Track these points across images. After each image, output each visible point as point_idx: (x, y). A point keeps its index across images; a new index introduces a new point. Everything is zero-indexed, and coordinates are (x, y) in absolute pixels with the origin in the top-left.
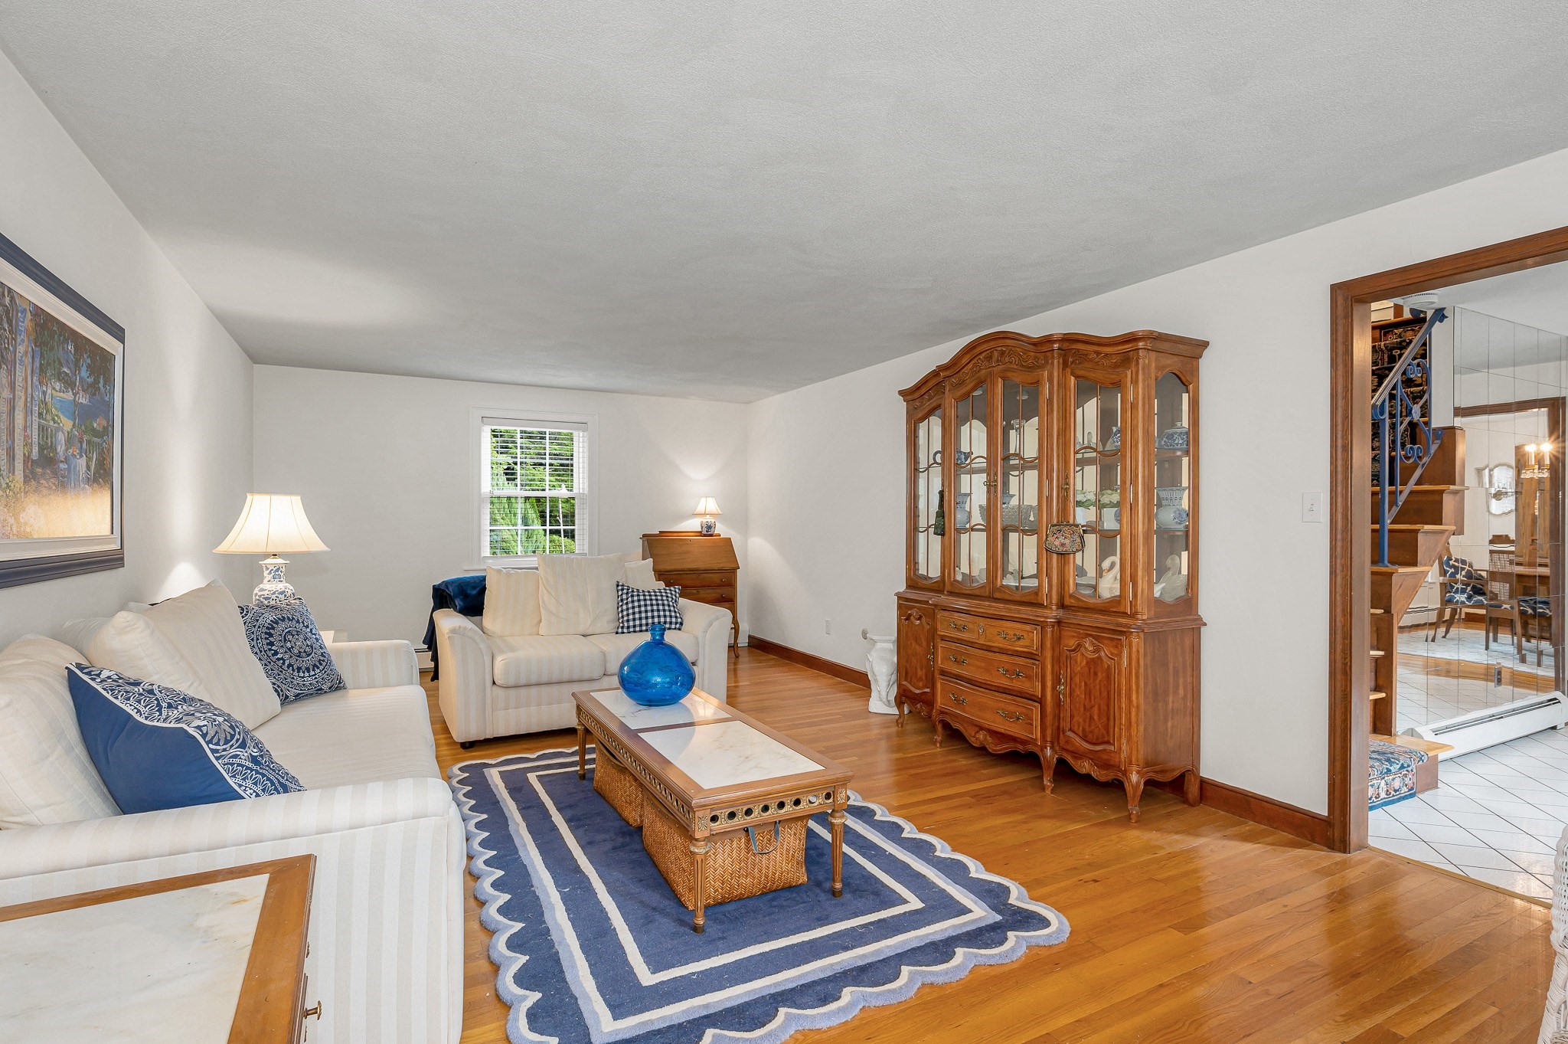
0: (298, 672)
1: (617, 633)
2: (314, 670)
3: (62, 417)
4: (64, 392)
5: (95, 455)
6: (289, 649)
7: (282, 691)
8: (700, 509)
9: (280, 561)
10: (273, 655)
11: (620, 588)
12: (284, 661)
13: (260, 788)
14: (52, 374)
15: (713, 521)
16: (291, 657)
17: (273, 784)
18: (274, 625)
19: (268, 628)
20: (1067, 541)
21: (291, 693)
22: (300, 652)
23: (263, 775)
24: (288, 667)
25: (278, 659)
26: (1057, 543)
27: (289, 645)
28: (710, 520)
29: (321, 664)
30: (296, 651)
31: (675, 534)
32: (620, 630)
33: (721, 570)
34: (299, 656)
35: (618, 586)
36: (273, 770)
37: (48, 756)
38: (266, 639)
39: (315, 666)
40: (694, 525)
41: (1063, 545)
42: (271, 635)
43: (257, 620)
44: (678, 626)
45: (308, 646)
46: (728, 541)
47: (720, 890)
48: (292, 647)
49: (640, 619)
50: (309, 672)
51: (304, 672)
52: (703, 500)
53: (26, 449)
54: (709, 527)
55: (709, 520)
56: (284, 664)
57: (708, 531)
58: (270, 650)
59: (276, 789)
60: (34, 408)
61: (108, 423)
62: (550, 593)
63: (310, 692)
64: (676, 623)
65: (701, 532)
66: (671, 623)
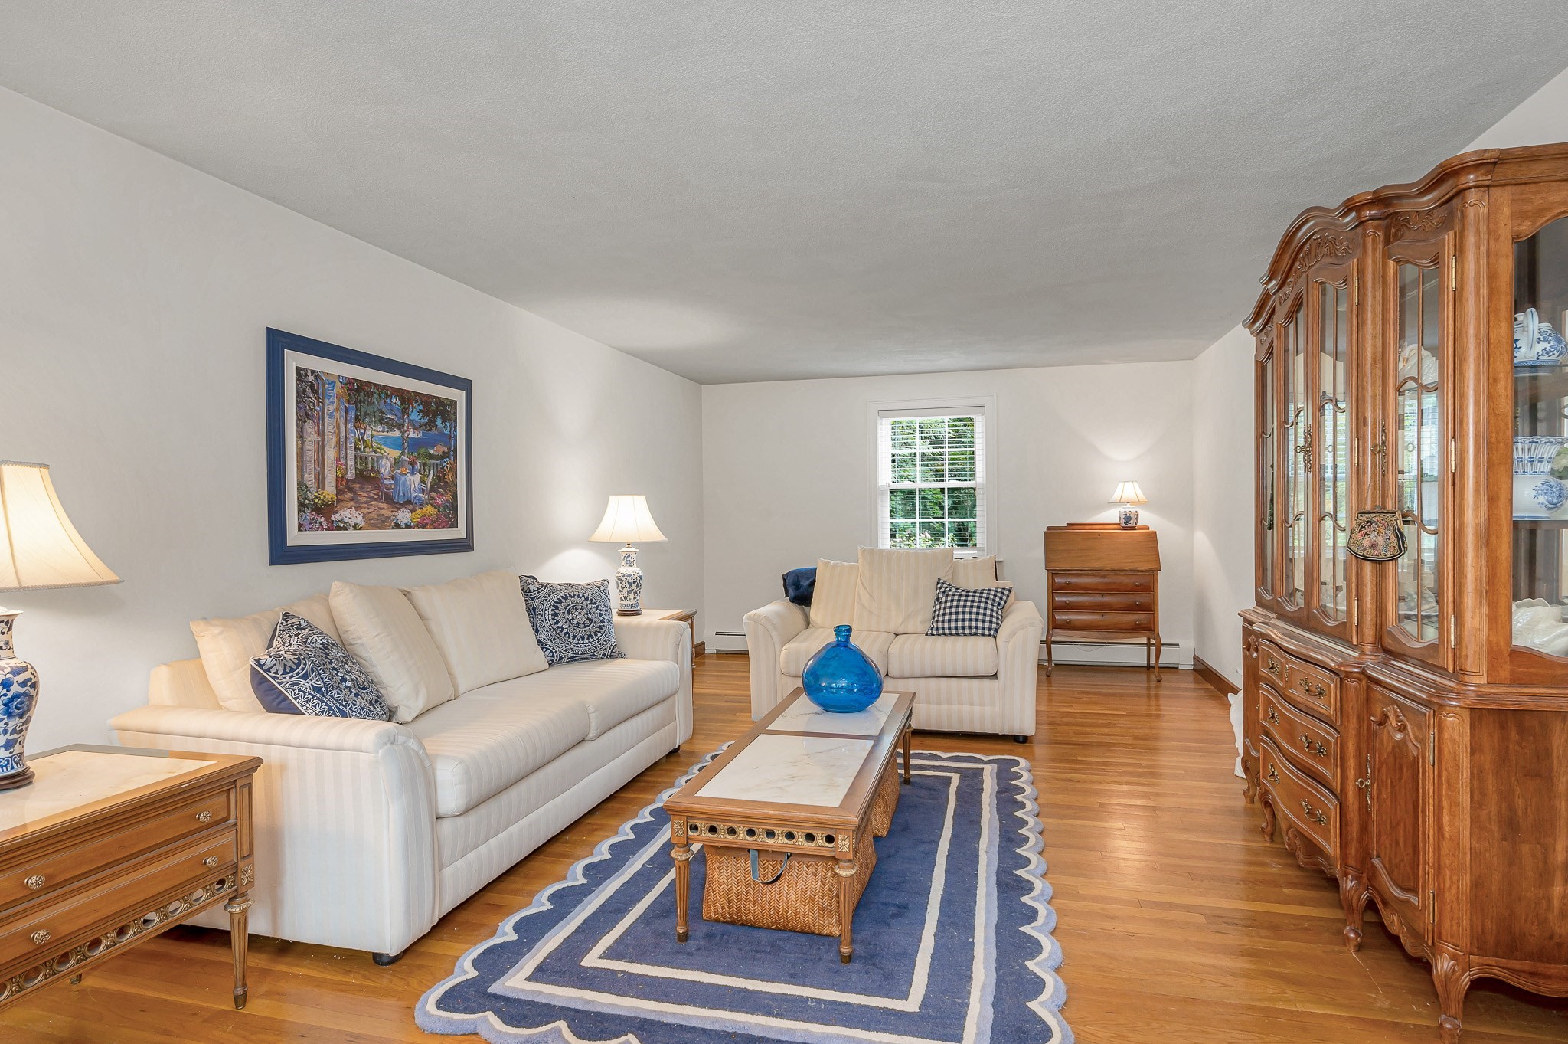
0: (573, 639)
1: (927, 634)
2: (588, 639)
3: (385, 448)
4: (388, 432)
5: (432, 472)
6: (570, 621)
7: (556, 652)
8: (1116, 496)
9: (633, 549)
10: (555, 624)
11: (939, 585)
12: (563, 629)
13: (318, 710)
14: (372, 421)
15: (1133, 510)
16: (569, 626)
17: (330, 708)
18: (563, 600)
19: (556, 602)
20: (1380, 540)
21: (566, 655)
22: (579, 624)
23: (322, 702)
24: (565, 634)
25: (558, 627)
26: (1366, 542)
27: (570, 617)
28: (1130, 509)
29: (596, 635)
30: (575, 622)
31: (1087, 527)
32: (930, 632)
33: (1134, 572)
34: (577, 627)
35: (938, 583)
36: (336, 700)
37: (239, 668)
38: (553, 610)
39: (590, 635)
40: (1112, 516)
41: (1374, 546)
42: (557, 608)
43: (549, 595)
44: (992, 632)
45: (588, 619)
46: (1153, 536)
47: (727, 909)
48: (573, 619)
49: (956, 620)
50: (583, 640)
51: (578, 640)
52: (1121, 485)
53: (338, 472)
54: (1128, 518)
55: (1128, 510)
56: (562, 631)
57: (1128, 523)
58: (553, 619)
59: (334, 713)
60: (348, 445)
61: (449, 449)
62: (865, 588)
63: (583, 656)
64: (990, 629)
65: (1119, 524)
66: (983, 628)
